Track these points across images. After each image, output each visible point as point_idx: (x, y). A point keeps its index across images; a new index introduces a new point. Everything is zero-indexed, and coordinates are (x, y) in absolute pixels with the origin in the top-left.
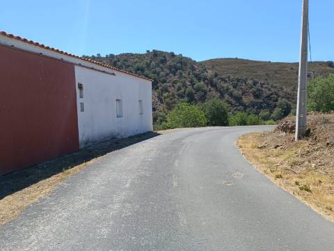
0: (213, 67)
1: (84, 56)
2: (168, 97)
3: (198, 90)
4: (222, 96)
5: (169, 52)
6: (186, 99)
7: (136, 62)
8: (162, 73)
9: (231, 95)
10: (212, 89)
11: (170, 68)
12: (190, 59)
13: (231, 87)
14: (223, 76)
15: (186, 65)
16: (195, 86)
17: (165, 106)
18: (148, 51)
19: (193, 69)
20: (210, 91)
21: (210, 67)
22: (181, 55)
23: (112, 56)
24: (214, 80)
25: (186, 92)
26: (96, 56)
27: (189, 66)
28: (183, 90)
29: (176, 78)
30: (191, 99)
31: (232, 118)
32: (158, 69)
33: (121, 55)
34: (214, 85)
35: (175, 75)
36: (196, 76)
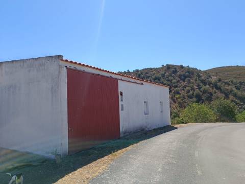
0: (217, 73)
1: (119, 72)
2: (179, 98)
3: (204, 92)
4: (227, 97)
5: (179, 65)
6: (195, 99)
7: (154, 74)
8: (174, 81)
9: (235, 95)
10: (217, 91)
11: (180, 76)
12: (196, 69)
13: (234, 89)
14: (226, 81)
15: (193, 74)
16: (201, 89)
17: (177, 104)
18: (163, 66)
19: (199, 76)
20: (215, 93)
21: (213, 74)
22: (188, 66)
23: (137, 71)
24: (218, 84)
25: (195, 94)
26: (126, 71)
27: (195, 74)
28: (191, 93)
29: (184, 84)
30: (199, 99)
31: (239, 116)
32: (171, 78)
33: (143, 70)
34: (219, 88)
35: (184, 81)
36: (202, 81)
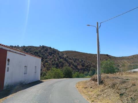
1: (11, 46)
2: (47, 65)
3: (60, 62)
4: (70, 65)
5: (49, 47)
6: (55, 66)
7: (35, 50)
8: (46, 55)
9: (73, 65)
10: (66, 62)
11: (49, 53)
12: (57, 50)
13: (73, 62)
14: (70, 58)
15: (56, 52)
16: (59, 61)
17: (46, 68)
18: (40, 46)
19: (58, 54)
20: (65, 63)
21: (65, 54)
22: (54, 48)
23: (24, 47)
24: (67, 59)
25: (55, 63)
26: (17, 46)
27: (57, 53)
28: (54, 62)
29: (51, 57)
30: (57, 66)
32: (44, 53)
33: (28, 47)
34: (66, 61)
35: (51, 56)
36: (60, 57)
